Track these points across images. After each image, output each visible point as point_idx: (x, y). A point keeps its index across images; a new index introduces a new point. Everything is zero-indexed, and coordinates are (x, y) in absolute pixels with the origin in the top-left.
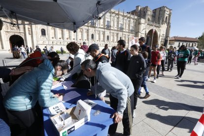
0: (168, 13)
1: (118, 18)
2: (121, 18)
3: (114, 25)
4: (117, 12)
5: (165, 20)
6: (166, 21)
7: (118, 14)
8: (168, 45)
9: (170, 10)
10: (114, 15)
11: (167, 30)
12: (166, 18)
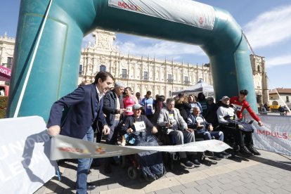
0: (260, 61)
1: (197, 73)
2: (200, 72)
3: (193, 81)
4: (196, 67)
5: (257, 70)
6: (259, 70)
7: (197, 69)
8: (269, 100)
9: (262, 58)
10: (192, 70)
11: (263, 81)
12: (259, 67)
